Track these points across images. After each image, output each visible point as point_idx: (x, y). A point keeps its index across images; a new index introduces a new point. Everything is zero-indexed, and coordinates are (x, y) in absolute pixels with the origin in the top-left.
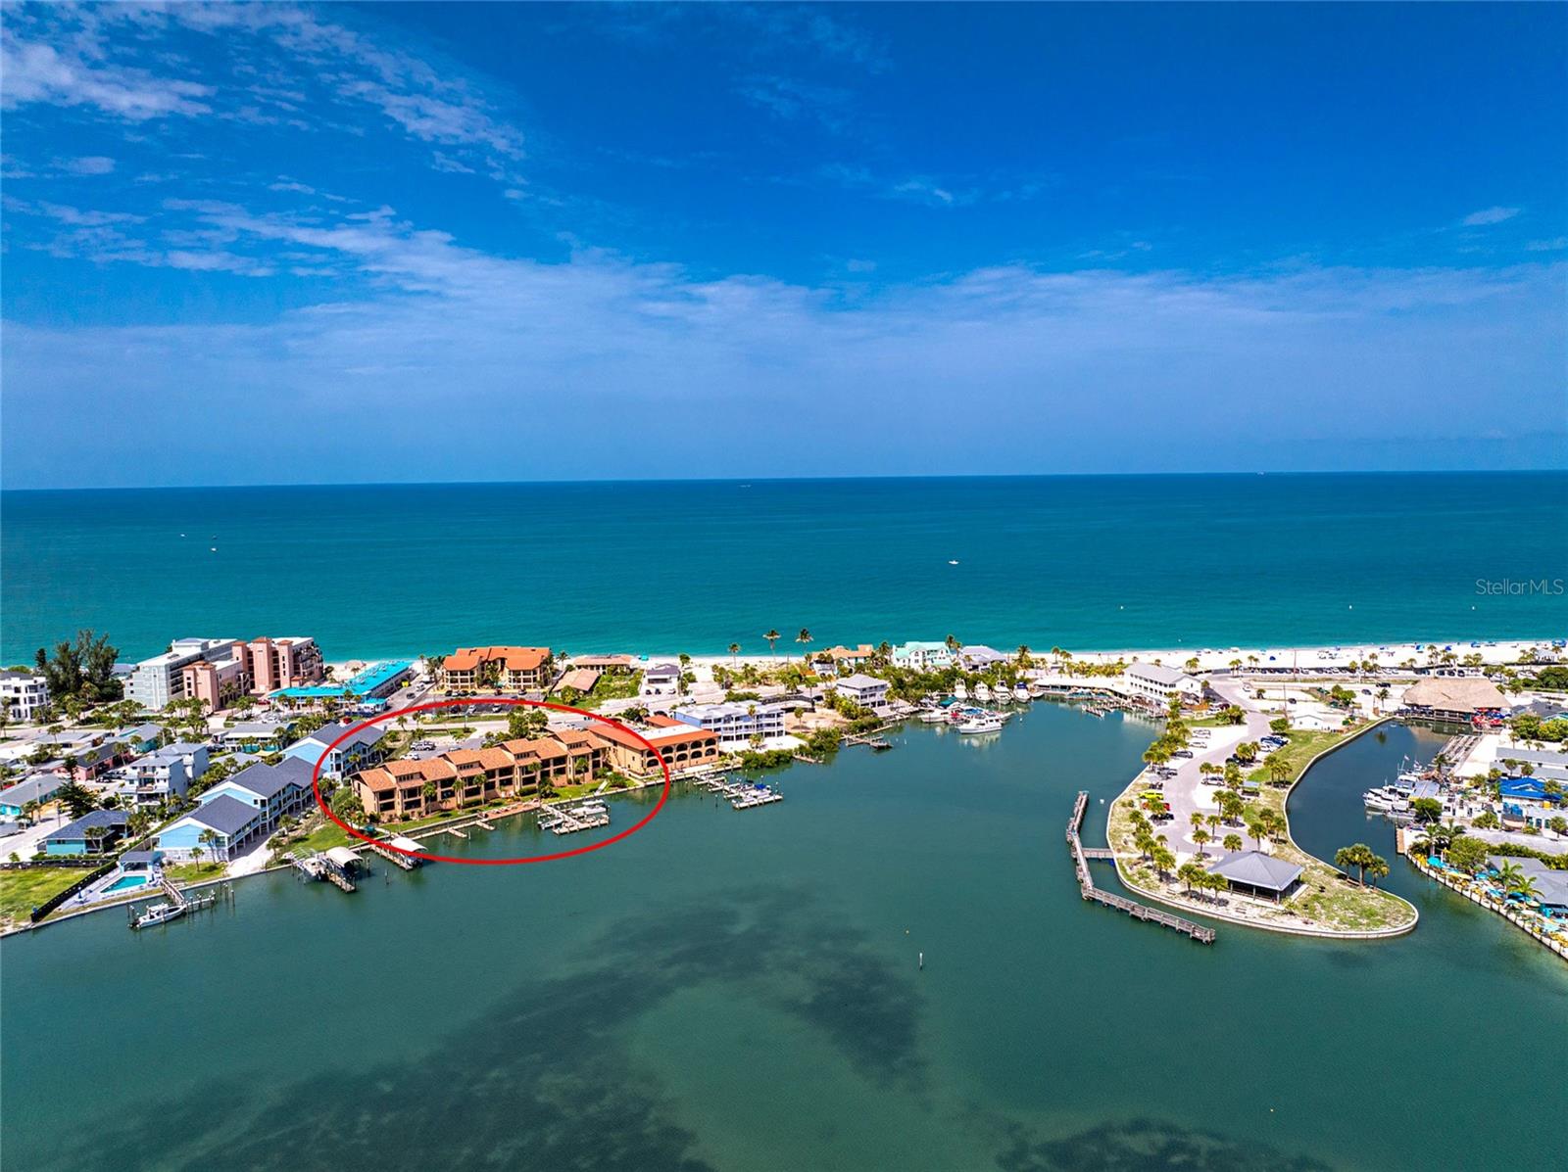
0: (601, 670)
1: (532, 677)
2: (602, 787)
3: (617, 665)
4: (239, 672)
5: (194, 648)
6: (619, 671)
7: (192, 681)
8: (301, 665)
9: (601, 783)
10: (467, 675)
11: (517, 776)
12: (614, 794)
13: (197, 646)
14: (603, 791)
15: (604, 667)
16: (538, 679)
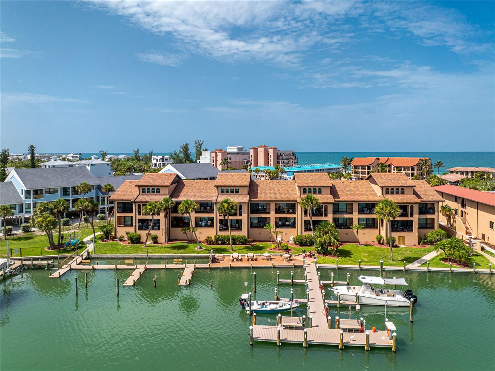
0: (470, 176)
1: (410, 172)
2: (428, 257)
3: (484, 172)
4: (244, 160)
5: (235, 149)
6: (486, 177)
7: (214, 159)
8: (280, 161)
9: (429, 251)
10: (366, 169)
11: (299, 216)
12: (446, 273)
13: (236, 149)
14: (425, 263)
15: (472, 173)
16: (416, 174)
